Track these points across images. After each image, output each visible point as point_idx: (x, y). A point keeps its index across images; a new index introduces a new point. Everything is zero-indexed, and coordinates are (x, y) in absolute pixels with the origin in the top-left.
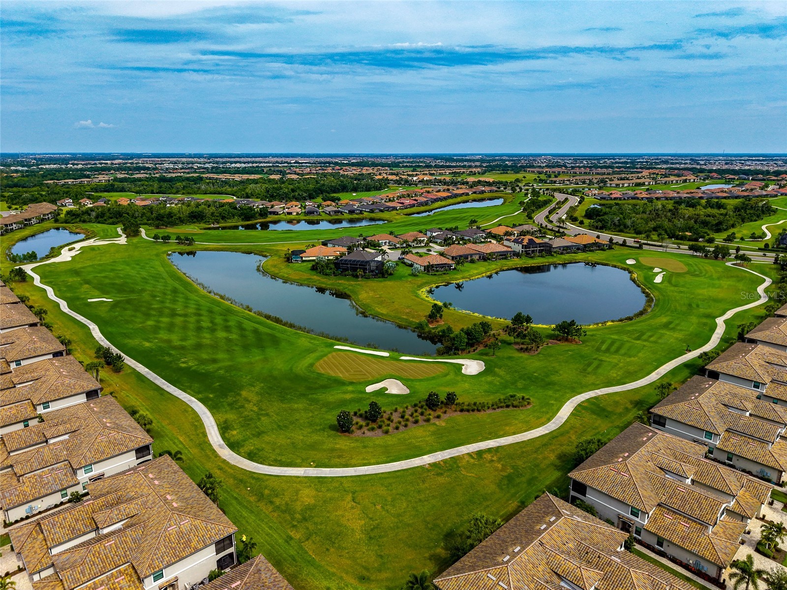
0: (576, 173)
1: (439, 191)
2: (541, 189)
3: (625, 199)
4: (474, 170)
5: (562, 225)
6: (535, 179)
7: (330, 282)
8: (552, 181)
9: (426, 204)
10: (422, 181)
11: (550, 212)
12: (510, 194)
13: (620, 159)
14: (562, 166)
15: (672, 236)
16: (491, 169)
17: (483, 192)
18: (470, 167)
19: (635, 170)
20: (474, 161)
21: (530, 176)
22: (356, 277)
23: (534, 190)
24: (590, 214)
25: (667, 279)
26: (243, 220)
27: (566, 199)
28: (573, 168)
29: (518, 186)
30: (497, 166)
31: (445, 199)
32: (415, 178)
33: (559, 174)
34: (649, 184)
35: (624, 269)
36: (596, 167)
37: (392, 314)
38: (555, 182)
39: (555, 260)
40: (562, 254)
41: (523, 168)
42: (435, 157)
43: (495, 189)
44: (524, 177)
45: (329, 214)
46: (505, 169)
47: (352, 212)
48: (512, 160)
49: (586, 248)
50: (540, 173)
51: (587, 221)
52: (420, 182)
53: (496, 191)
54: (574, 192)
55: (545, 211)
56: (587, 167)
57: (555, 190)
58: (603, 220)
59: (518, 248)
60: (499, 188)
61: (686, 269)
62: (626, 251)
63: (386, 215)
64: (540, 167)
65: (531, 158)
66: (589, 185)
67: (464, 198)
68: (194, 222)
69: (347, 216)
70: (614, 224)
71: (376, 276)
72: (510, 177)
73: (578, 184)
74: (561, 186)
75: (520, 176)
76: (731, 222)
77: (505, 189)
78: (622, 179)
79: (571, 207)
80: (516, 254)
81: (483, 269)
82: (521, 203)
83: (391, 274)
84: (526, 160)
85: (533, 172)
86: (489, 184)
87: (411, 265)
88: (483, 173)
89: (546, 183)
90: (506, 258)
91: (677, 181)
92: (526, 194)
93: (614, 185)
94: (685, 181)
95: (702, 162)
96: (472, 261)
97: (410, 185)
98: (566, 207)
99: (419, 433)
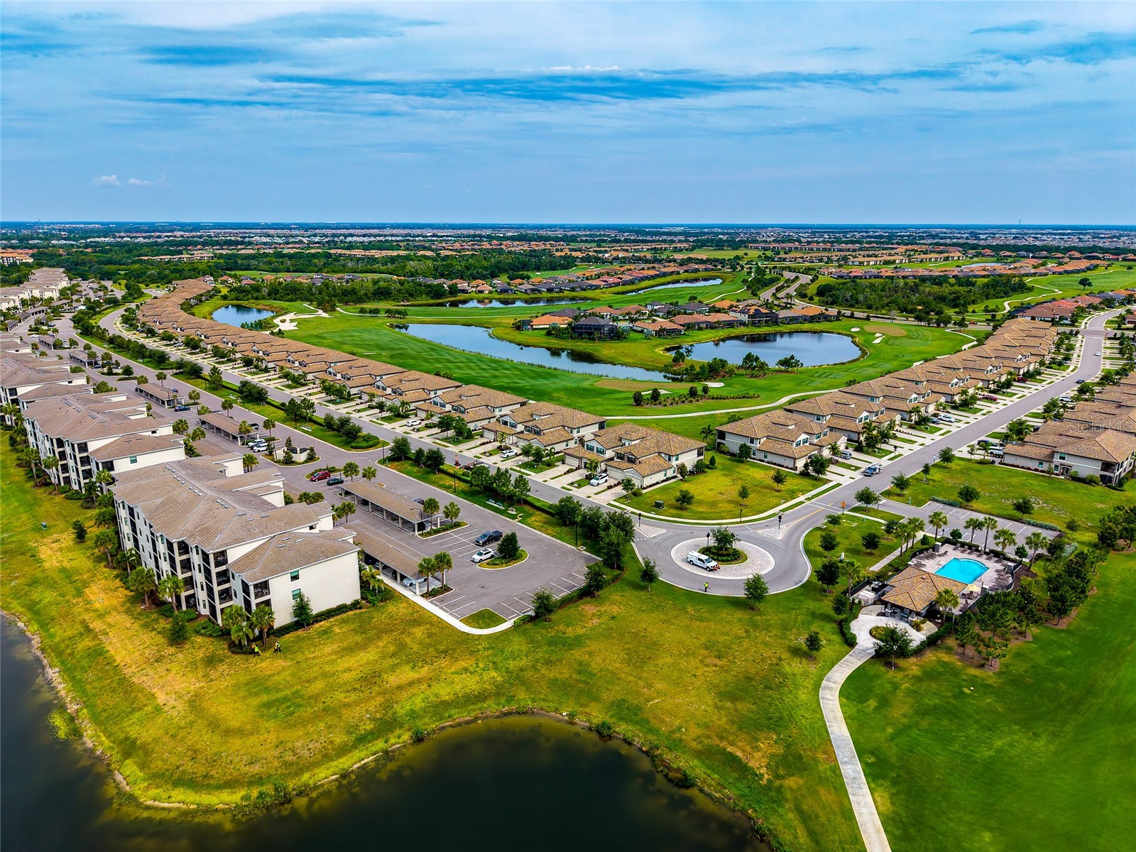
0: (812, 250)
1: (643, 269)
2: (767, 268)
3: (866, 278)
4: (679, 245)
5: (789, 301)
6: (760, 256)
7: (569, 344)
8: (780, 258)
9: (632, 282)
10: (616, 259)
11: (778, 290)
12: (730, 273)
13: (874, 232)
14: (795, 241)
15: (903, 310)
16: (701, 244)
17: (697, 271)
18: (673, 242)
19: (890, 246)
20: (676, 234)
21: (754, 254)
22: (593, 339)
23: (758, 268)
24: (822, 291)
25: (886, 342)
26: (432, 298)
27: (797, 278)
28: (809, 243)
29: (738, 264)
30: (708, 241)
31: (653, 277)
32: (606, 255)
33: (790, 250)
34: (901, 262)
35: (848, 335)
36: (839, 241)
37: (639, 362)
38: (784, 260)
39: (781, 329)
40: (788, 324)
41: (743, 244)
42: (622, 229)
43: (711, 267)
44: (746, 254)
45: (526, 292)
46: (720, 245)
47: (550, 290)
48: (727, 234)
49: (812, 319)
50: (765, 249)
51: (817, 299)
52: (614, 259)
53: (712, 269)
54: (807, 271)
55: (773, 290)
56: (828, 242)
57: (784, 269)
58: (834, 295)
59: (745, 318)
60: (716, 266)
61: (905, 333)
62: (853, 321)
63: (589, 294)
64: (765, 242)
65: (753, 231)
66: (827, 263)
67: (675, 277)
68: (381, 300)
69: (546, 295)
70: (847, 300)
71: (611, 339)
72: (728, 254)
73: (813, 262)
74: (793, 265)
75: (740, 253)
76: (972, 298)
77: (722, 267)
78: (868, 256)
79: (801, 285)
80: (742, 324)
81: (712, 335)
82: (745, 281)
83: (625, 338)
84: (746, 233)
85: (757, 248)
86: (701, 261)
87: (642, 332)
88: (692, 250)
89: (773, 260)
90: (733, 327)
91: (936, 259)
92: (749, 273)
93: (857, 263)
94: (947, 259)
95: (983, 237)
96: (700, 329)
97: (603, 263)
98: (796, 285)
99: (687, 406)
